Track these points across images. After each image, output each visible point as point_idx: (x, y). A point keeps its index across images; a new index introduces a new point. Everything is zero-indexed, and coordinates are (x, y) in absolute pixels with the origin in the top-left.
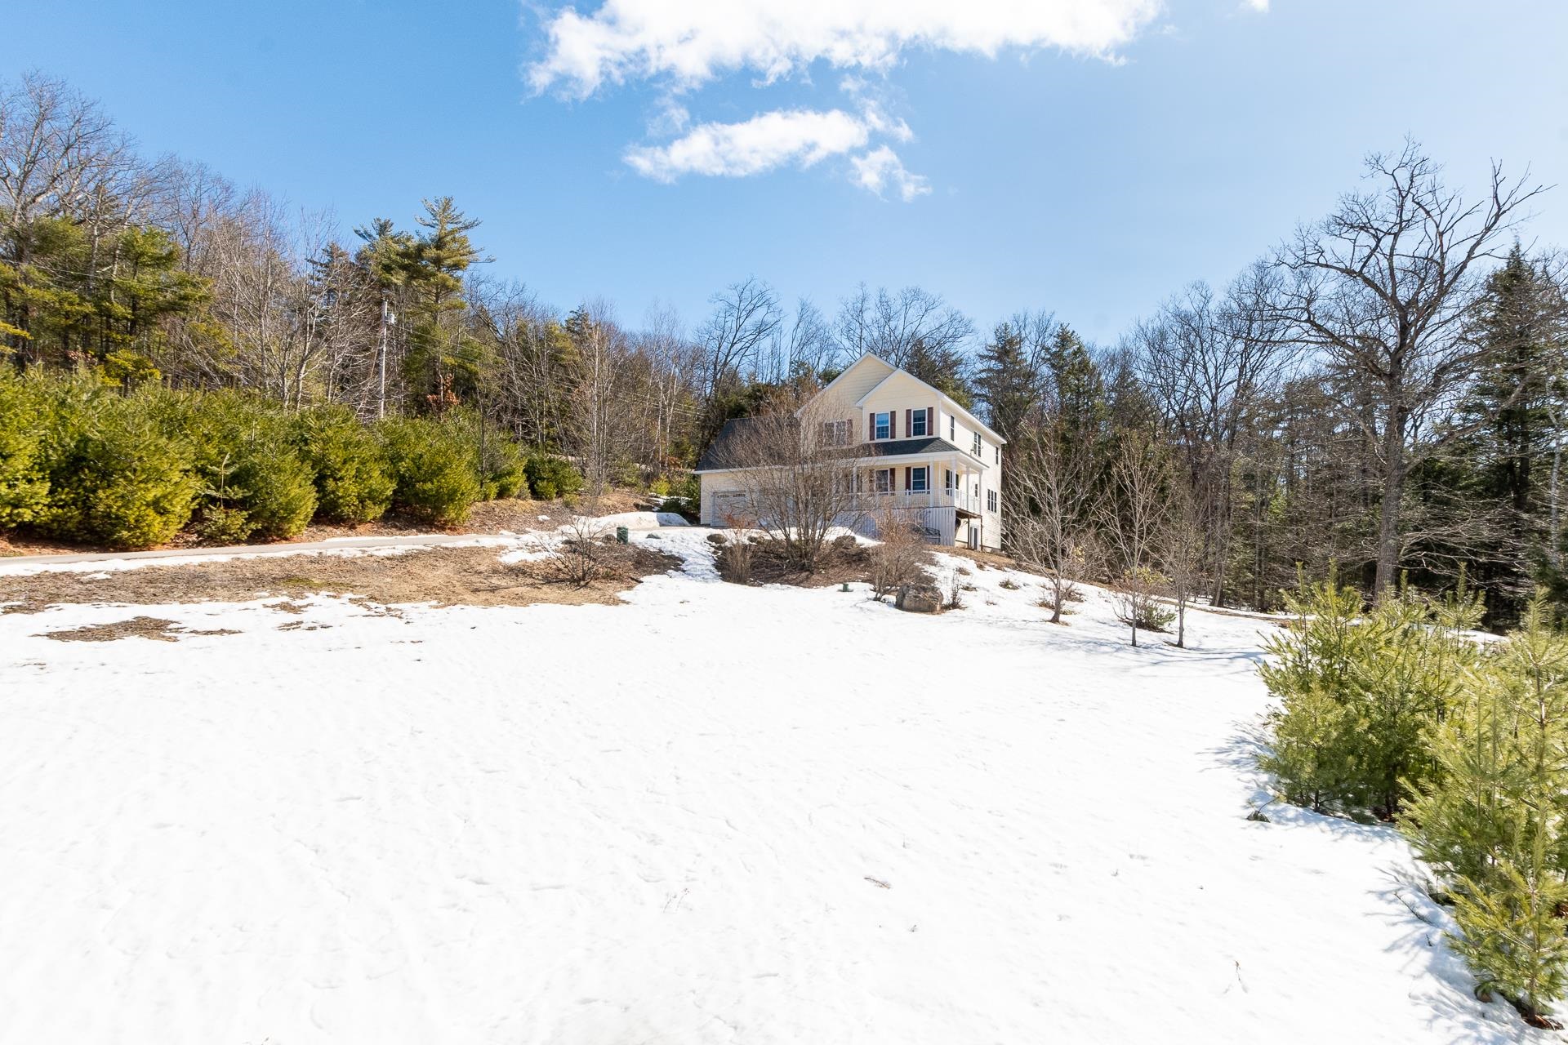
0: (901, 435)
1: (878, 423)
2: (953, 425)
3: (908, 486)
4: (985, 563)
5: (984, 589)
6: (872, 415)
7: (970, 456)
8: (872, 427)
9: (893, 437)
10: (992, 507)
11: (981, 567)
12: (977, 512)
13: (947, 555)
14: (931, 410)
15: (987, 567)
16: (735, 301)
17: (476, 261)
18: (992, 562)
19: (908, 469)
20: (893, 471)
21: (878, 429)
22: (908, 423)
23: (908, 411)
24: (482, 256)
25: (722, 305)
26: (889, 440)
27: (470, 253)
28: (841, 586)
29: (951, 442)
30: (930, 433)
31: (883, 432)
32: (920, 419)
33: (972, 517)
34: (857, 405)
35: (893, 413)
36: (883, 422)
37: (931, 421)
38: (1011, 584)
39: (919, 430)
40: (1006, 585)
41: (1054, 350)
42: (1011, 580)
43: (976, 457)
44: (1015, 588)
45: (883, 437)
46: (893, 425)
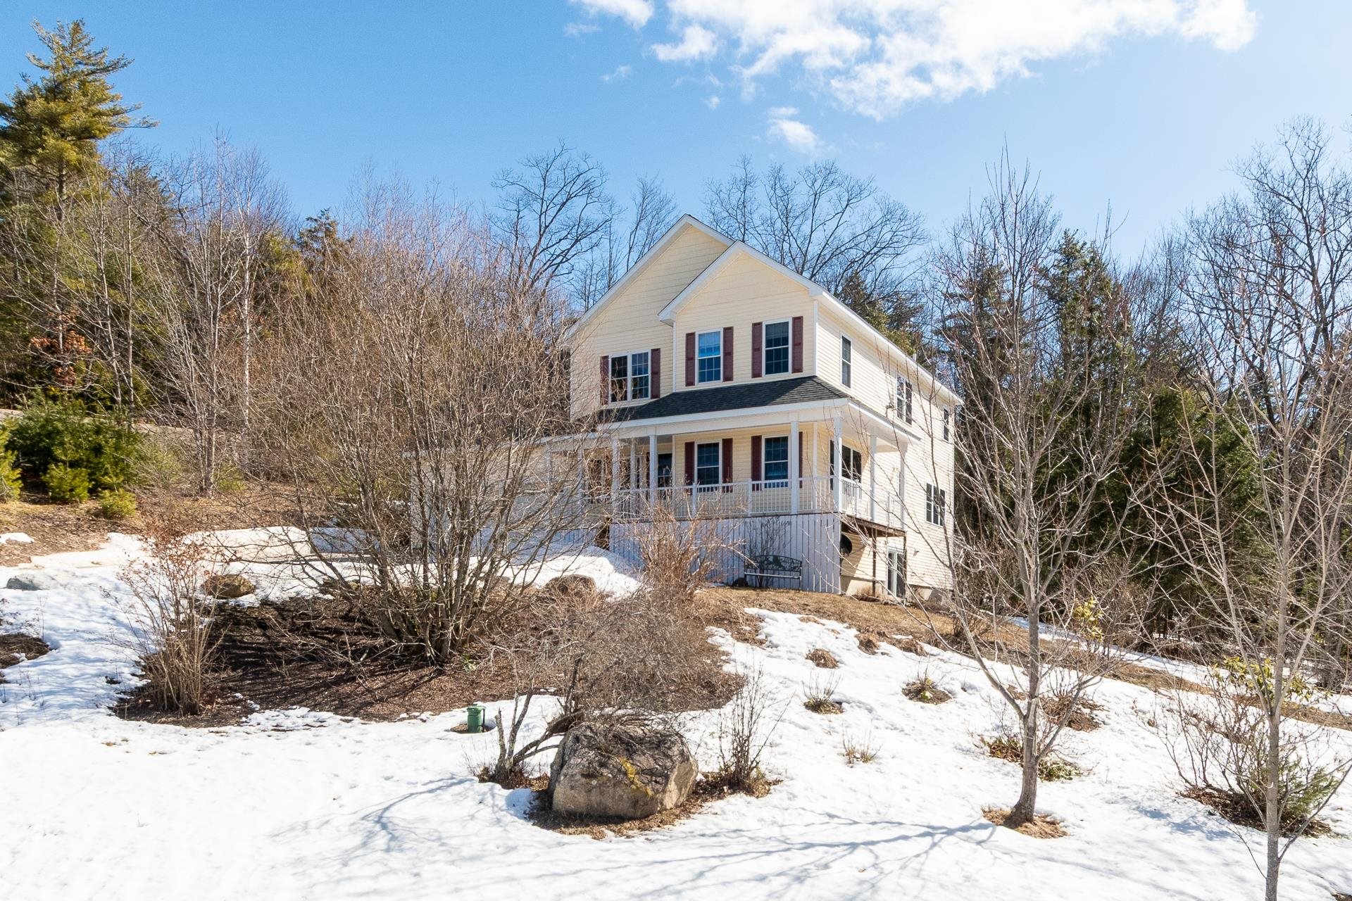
0: (743, 374)
1: (702, 351)
2: (846, 355)
3: (756, 475)
4: (881, 634)
5: (860, 704)
6: (690, 337)
7: (885, 419)
8: (690, 359)
9: (728, 378)
10: (934, 516)
11: (867, 646)
12: (897, 525)
13: (793, 618)
14: (798, 321)
15: (884, 646)
16: (535, 185)
17: (124, 124)
18: (900, 630)
19: (756, 440)
20: (728, 443)
21: (702, 362)
22: (756, 350)
23: (757, 326)
24: (133, 118)
25: (515, 191)
26: (720, 384)
27: (116, 113)
28: (460, 716)
29: (843, 389)
30: (798, 369)
31: (710, 369)
32: (777, 342)
33: (881, 534)
34: (663, 316)
35: (728, 331)
36: (710, 350)
37: (798, 344)
38: (933, 688)
39: (777, 361)
40: (918, 692)
41: (1053, 271)
42: (934, 677)
43: (902, 423)
44: (941, 697)
45: (710, 379)
46: (729, 354)
